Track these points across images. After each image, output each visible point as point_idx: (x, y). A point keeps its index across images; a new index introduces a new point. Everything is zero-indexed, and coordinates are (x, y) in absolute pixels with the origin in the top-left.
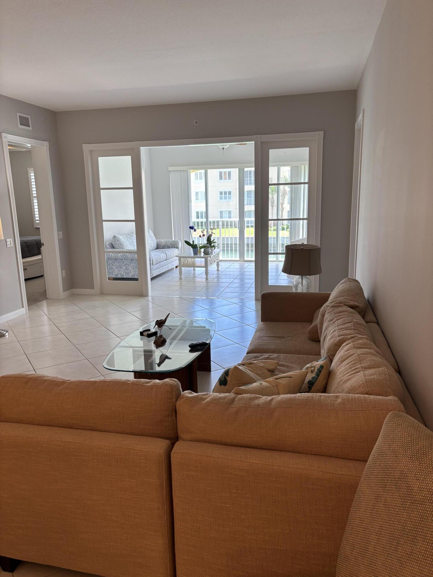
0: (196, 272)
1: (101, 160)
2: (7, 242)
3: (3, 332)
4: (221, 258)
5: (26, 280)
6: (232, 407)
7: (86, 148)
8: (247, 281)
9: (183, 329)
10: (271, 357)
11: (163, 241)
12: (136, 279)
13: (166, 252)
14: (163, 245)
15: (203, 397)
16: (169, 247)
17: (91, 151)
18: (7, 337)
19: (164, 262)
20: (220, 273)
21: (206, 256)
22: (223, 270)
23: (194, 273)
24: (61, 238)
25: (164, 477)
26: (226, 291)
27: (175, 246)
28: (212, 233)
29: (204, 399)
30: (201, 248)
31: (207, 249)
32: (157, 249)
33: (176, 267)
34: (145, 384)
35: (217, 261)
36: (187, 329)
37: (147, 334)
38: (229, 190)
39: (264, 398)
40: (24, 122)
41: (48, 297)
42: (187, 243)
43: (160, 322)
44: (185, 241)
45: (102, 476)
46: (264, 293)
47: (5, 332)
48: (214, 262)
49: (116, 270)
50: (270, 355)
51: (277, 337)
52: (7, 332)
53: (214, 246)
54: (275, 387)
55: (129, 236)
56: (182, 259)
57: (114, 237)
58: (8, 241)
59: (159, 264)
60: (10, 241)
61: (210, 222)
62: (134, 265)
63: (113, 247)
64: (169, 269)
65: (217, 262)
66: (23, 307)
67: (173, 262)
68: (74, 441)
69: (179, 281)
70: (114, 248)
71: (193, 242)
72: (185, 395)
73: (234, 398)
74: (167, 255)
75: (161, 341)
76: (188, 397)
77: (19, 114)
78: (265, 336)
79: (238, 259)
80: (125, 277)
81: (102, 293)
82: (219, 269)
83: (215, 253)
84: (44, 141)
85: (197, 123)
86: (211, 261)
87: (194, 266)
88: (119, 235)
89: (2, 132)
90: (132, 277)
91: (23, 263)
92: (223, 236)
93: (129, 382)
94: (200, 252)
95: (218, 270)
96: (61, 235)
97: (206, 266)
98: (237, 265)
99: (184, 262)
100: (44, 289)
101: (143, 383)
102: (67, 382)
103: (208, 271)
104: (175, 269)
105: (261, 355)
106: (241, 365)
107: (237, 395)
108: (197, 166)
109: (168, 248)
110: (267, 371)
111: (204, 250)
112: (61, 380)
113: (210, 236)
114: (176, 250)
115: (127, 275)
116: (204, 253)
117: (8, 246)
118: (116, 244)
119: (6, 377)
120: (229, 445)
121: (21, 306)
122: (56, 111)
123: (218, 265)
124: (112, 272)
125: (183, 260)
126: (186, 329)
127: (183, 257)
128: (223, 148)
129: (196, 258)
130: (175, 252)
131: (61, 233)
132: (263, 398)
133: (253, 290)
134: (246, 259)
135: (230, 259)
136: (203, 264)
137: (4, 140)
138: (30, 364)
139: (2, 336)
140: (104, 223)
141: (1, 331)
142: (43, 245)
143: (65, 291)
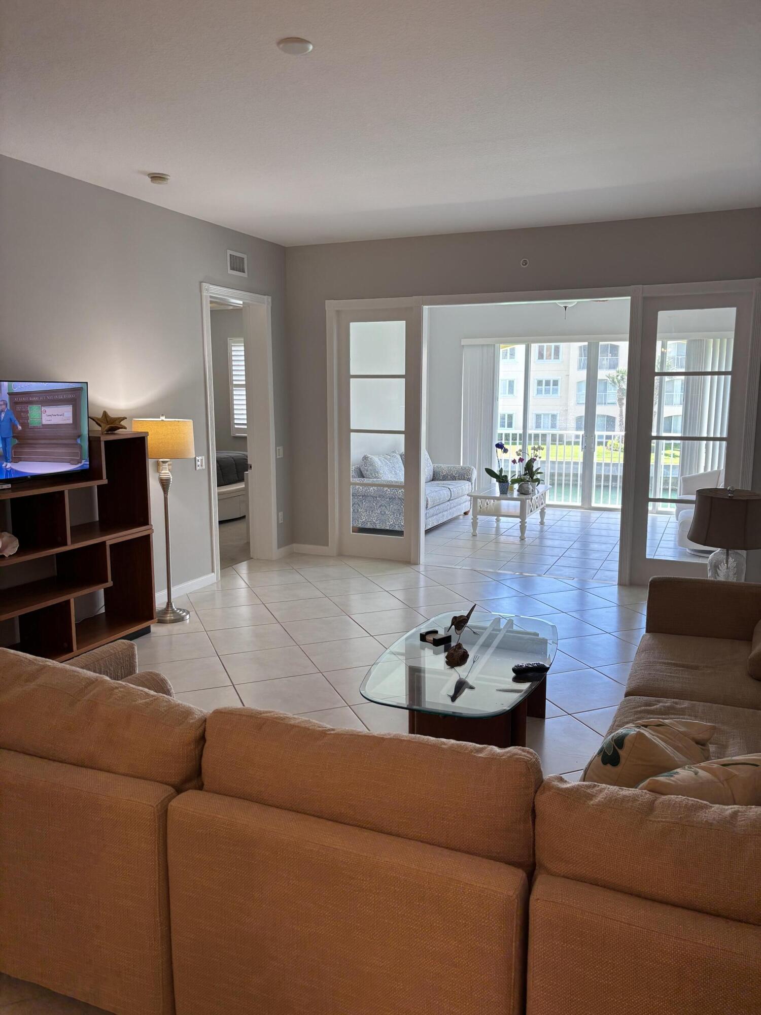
0: (501, 525)
1: (354, 327)
2: (197, 461)
3: (181, 614)
4: (548, 502)
5: (221, 522)
6: (651, 821)
7: (331, 306)
8: (595, 546)
9: (497, 635)
10: (678, 706)
11: (444, 467)
12: (400, 533)
13: (450, 487)
14: (444, 474)
15: (589, 791)
16: (454, 478)
17: (338, 312)
18: (188, 621)
19: (446, 504)
20: (545, 528)
21: (524, 497)
22: (552, 523)
23: (498, 528)
24: (280, 457)
25: (514, 944)
26: (559, 563)
27: (466, 476)
28: (536, 456)
29: (591, 797)
30: (514, 482)
31: (525, 486)
32: (433, 480)
33: (466, 513)
34: (475, 753)
35: (542, 507)
36: (505, 636)
37: (434, 639)
38: (556, 378)
39: (716, 807)
40: (237, 265)
41: (252, 555)
42: (490, 472)
43: (460, 620)
44: (486, 469)
45: (393, 924)
46: (655, 579)
47: (184, 614)
48: (537, 507)
49: (363, 514)
50: (676, 703)
51: (683, 666)
52: (188, 613)
53: (538, 480)
54: (725, 783)
55: (389, 457)
56: (479, 500)
57: (365, 458)
59: (437, 507)
60: (202, 460)
61: (530, 435)
62: (394, 507)
63: (361, 475)
64: (454, 516)
65: (541, 509)
66: (213, 572)
67: (460, 504)
68: (345, 849)
69: (472, 539)
70: (364, 477)
71: (501, 471)
72: (553, 783)
73: (653, 802)
74: (452, 492)
75: (460, 655)
76: (559, 788)
77: (229, 252)
78: (660, 663)
79: (579, 504)
80: (378, 527)
81: (342, 555)
82: (545, 521)
83: (538, 492)
84: (265, 295)
85: (526, 264)
86: (531, 507)
87: (497, 513)
88: (373, 455)
89: (202, 282)
90: (391, 529)
91: (219, 494)
92: (552, 458)
93: (443, 746)
94: (512, 490)
95: (542, 523)
96: (281, 451)
97: (522, 516)
98: (576, 515)
99: (482, 506)
100: (246, 542)
101: (472, 751)
102: (331, 734)
103: (526, 525)
104: (461, 517)
105: (656, 701)
106: (642, 727)
107: (658, 796)
108: (513, 336)
109: (453, 480)
110: (694, 743)
111: (520, 487)
112: (319, 727)
113: (532, 461)
114: (467, 484)
115: (383, 524)
116: (518, 491)
117: (198, 468)
118: (367, 471)
119: (225, 713)
120: (646, 898)
121: (211, 571)
122: (286, 246)
123: (542, 513)
124: (358, 517)
125: (480, 502)
126: (502, 635)
127: (481, 498)
128: (566, 307)
129: (502, 500)
130: (465, 487)
131: (281, 448)
132: (713, 809)
133: (616, 566)
134: (594, 505)
135: (562, 503)
136: (518, 512)
137: (205, 294)
138: (226, 673)
139: (179, 619)
140: (352, 434)
141: (179, 611)
142: (251, 467)
143: (281, 547)
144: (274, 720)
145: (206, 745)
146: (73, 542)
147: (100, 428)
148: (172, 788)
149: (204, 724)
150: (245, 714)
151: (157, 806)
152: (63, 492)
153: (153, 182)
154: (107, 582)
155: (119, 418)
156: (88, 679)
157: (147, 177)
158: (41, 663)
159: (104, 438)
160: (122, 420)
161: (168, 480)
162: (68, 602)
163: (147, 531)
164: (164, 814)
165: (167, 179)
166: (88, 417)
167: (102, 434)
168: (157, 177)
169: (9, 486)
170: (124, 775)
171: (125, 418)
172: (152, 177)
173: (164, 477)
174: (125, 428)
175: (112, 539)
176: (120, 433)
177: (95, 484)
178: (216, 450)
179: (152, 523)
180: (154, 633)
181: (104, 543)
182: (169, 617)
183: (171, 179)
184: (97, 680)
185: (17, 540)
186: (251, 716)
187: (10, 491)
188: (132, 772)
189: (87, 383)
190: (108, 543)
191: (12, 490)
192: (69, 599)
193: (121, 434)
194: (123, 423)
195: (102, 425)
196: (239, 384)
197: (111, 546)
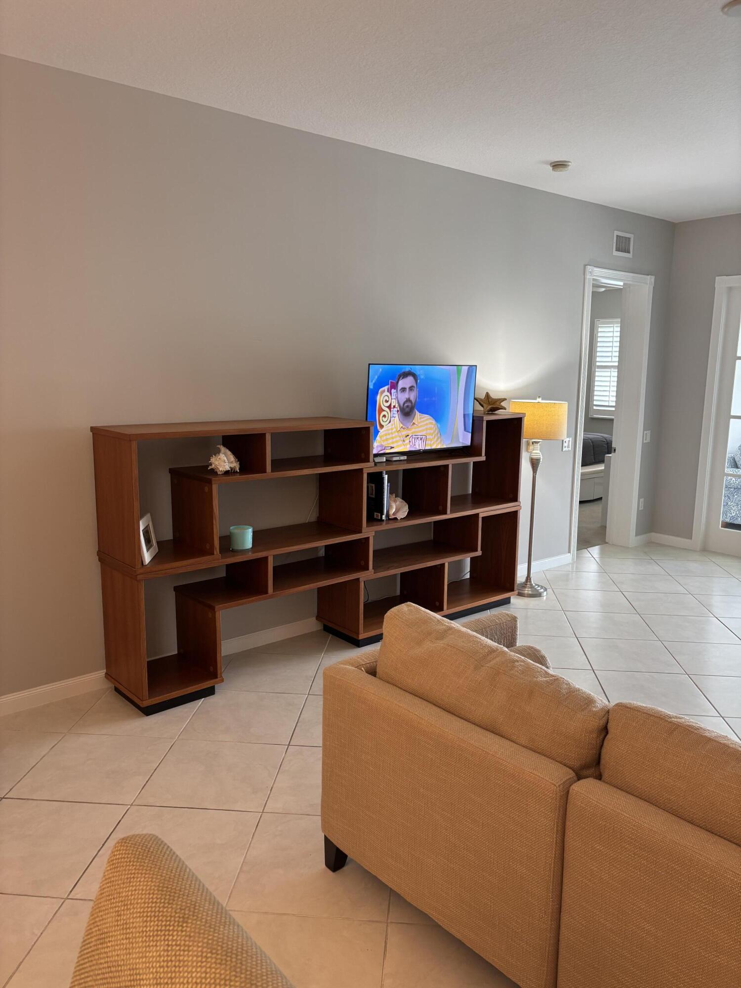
3: (539, 590)
5: (581, 502)
7: (722, 282)
17: (730, 289)
18: (545, 598)
24: (646, 442)
40: (623, 245)
41: (607, 541)
47: (542, 590)
49: (734, 508)
52: (546, 590)
58: (565, 442)
60: (569, 441)
63: (736, 465)
66: (569, 552)
70: (737, 467)
77: (616, 233)
81: (706, 550)
84: (648, 275)
89: (587, 265)
91: (582, 474)
96: (649, 435)
100: (600, 525)
117: (564, 449)
121: (568, 551)
122: (676, 222)
131: (648, 433)
137: (588, 276)
138: (585, 656)
139: (536, 595)
140: (732, 420)
141: (537, 587)
142: (615, 450)
143: (641, 535)
144: (687, 728)
145: (609, 736)
146: (452, 512)
147: (482, 409)
148: (572, 772)
149: (607, 716)
150: (653, 714)
151: (559, 786)
152: (448, 465)
153: (555, 171)
154: (477, 551)
155: (500, 399)
156: (490, 647)
157: (550, 166)
158: (447, 624)
159: (487, 418)
160: (502, 401)
161: (538, 460)
162: (443, 565)
163: (515, 508)
164: (566, 795)
165: (568, 165)
166: (475, 399)
167: (484, 414)
168: (558, 165)
169: (405, 457)
170: (523, 746)
171: (505, 399)
172: (553, 166)
173: (535, 457)
174: (505, 409)
175: (485, 512)
176: (500, 413)
177: (471, 460)
178: (584, 431)
179: (521, 501)
180: (513, 604)
181: (477, 515)
182: (527, 591)
183: (572, 166)
184: (497, 650)
185: (407, 506)
186: (659, 718)
187: (405, 462)
188: (532, 745)
189: (476, 366)
190: (481, 515)
191: (408, 461)
192: (443, 563)
193: (501, 415)
194: (503, 404)
195: (484, 405)
196: (602, 366)
197: (483, 518)
